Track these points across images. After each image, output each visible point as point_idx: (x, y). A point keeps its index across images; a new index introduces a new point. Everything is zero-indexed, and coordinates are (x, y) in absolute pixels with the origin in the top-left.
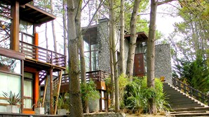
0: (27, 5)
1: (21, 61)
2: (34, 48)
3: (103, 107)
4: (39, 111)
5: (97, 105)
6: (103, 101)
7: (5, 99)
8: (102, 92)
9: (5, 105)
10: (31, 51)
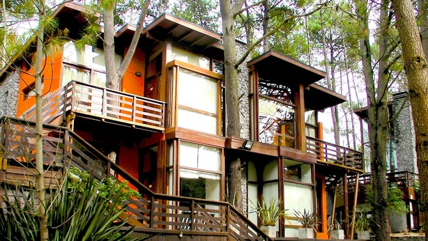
0: (312, 85)
1: (312, 165)
2: (317, 144)
3: (412, 225)
4: (338, 235)
5: (402, 221)
6: (411, 216)
7: (297, 219)
8: (411, 204)
9: (296, 227)
10: (314, 148)
